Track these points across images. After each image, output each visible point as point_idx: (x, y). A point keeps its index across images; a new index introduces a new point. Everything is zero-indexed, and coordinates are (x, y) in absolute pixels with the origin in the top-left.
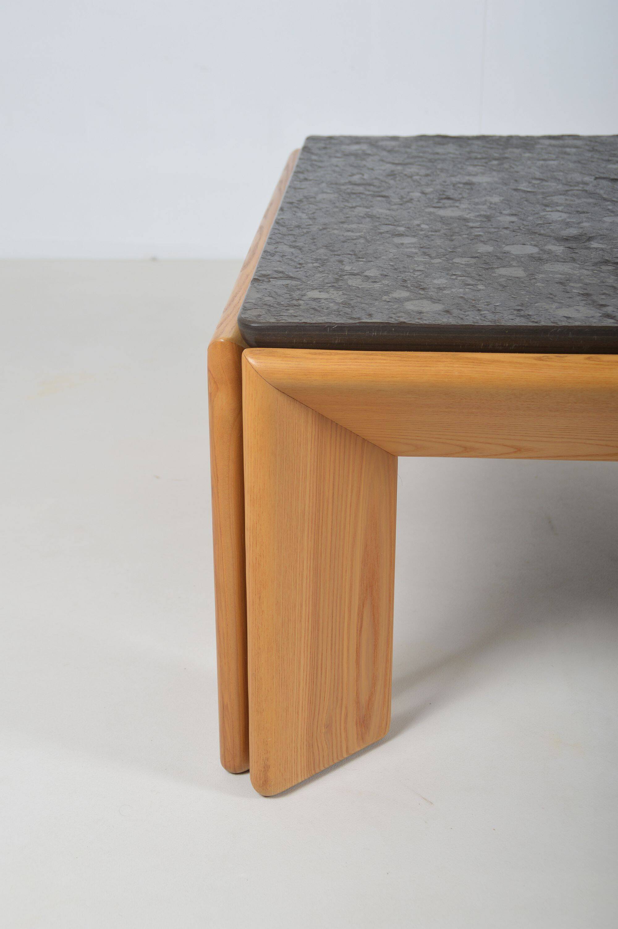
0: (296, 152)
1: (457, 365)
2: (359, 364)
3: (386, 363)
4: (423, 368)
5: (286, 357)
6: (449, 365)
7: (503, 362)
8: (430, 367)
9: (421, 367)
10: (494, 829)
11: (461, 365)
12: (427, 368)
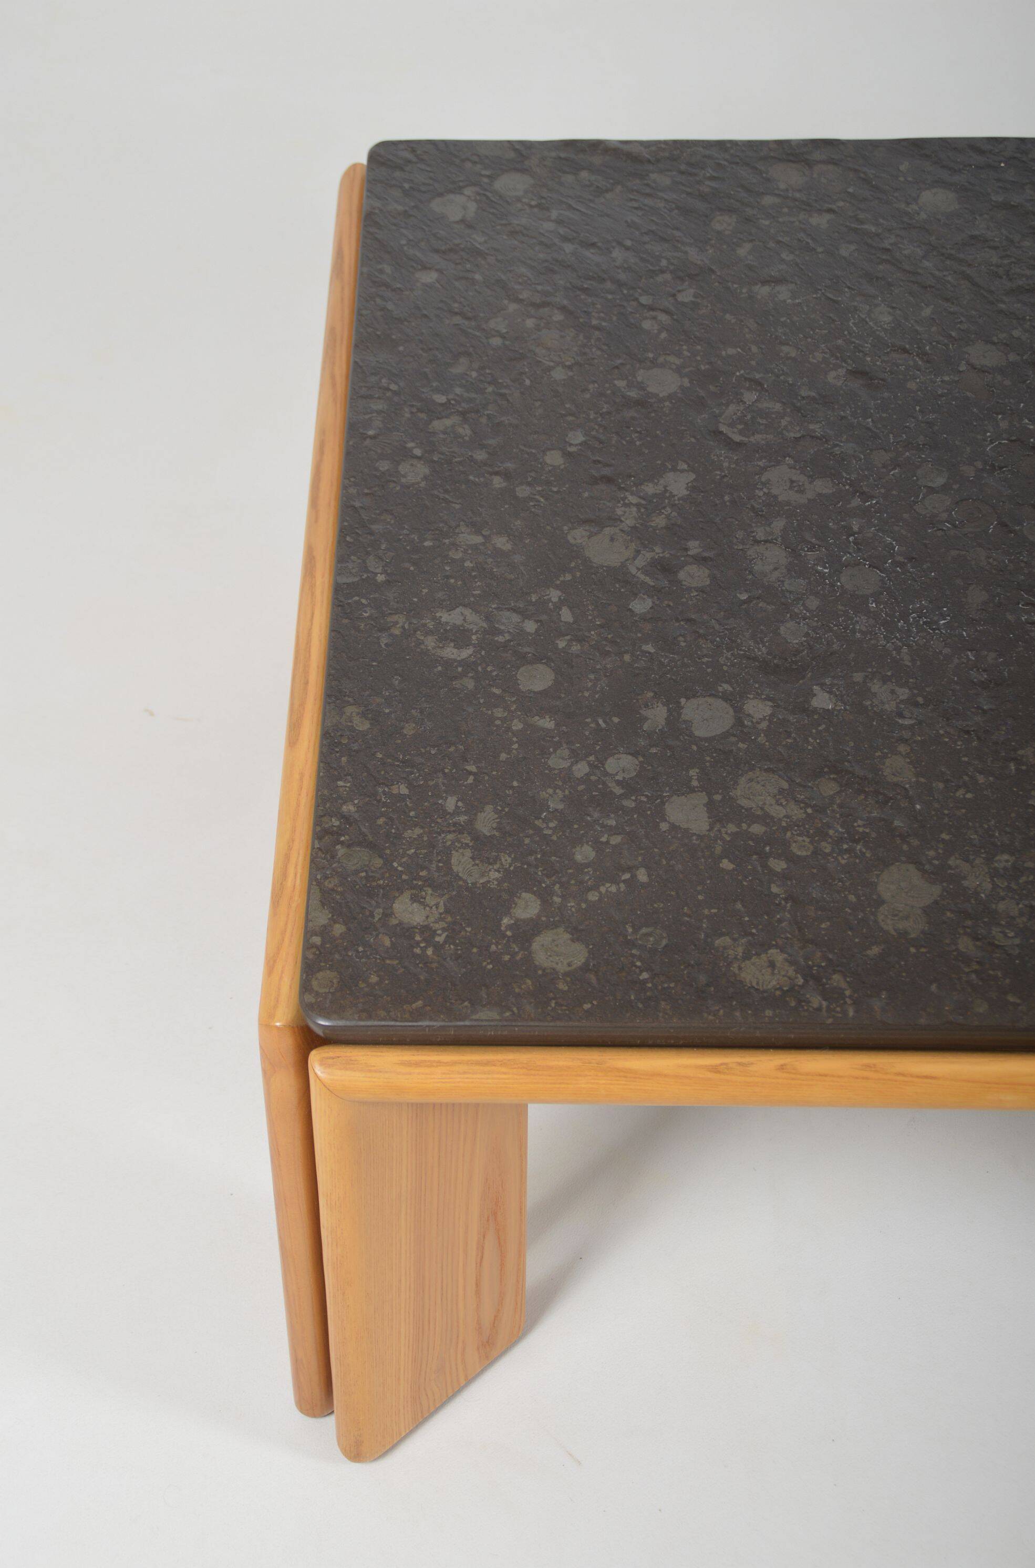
0: (354, 167)
1: (604, 1082)
2: (470, 1080)
3: (508, 1079)
4: (558, 1086)
5: (370, 1071)
6: (593, 1081)
7: (666, 1076)
8: (568, 1084)
9: (554, 1083)
10: (660, 1510)
11: (609, 1082)
12: (563, 1086)
